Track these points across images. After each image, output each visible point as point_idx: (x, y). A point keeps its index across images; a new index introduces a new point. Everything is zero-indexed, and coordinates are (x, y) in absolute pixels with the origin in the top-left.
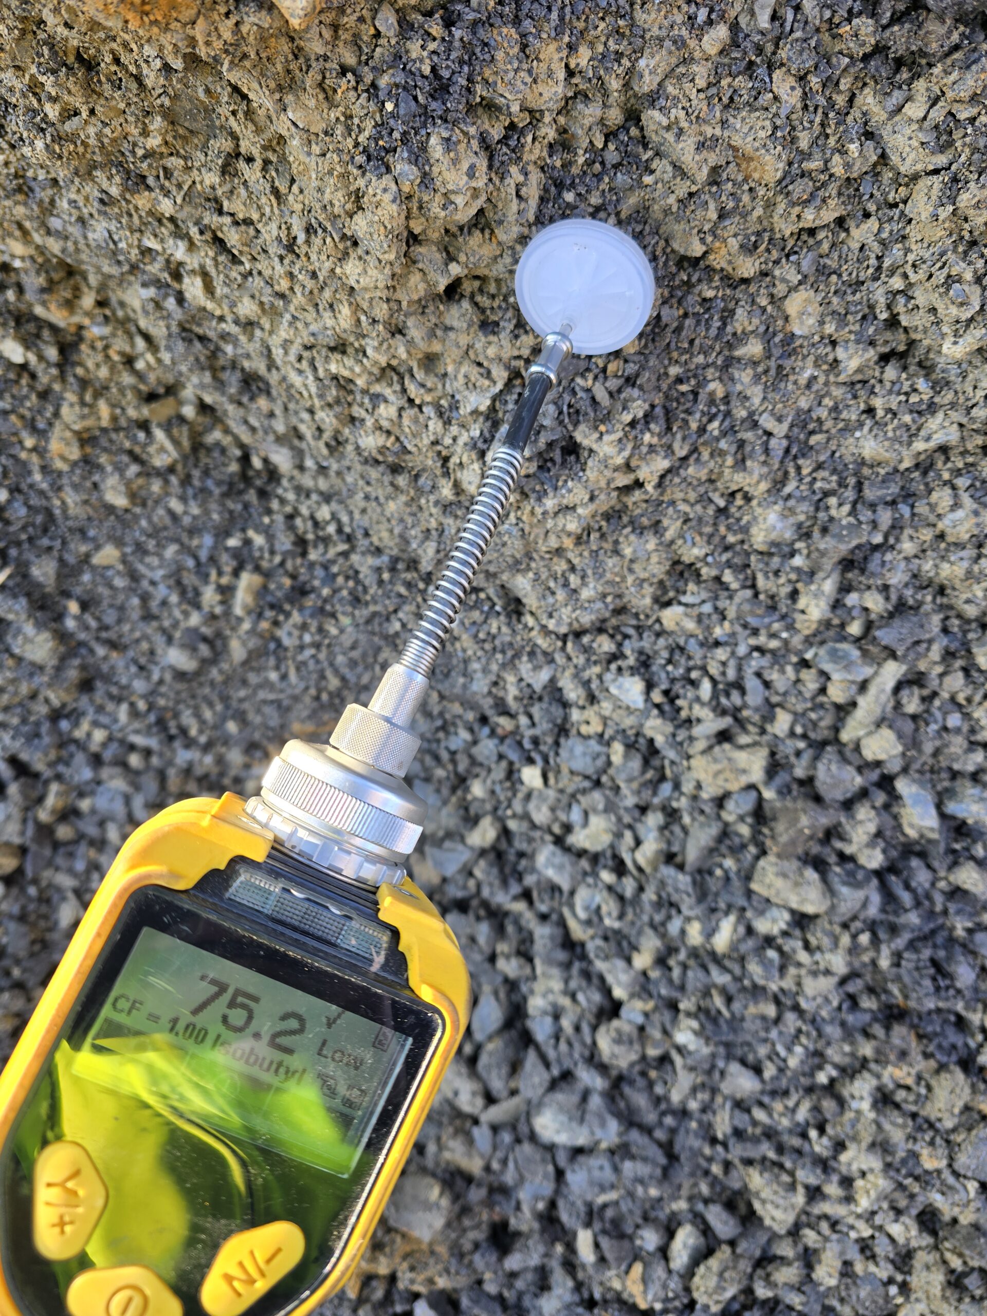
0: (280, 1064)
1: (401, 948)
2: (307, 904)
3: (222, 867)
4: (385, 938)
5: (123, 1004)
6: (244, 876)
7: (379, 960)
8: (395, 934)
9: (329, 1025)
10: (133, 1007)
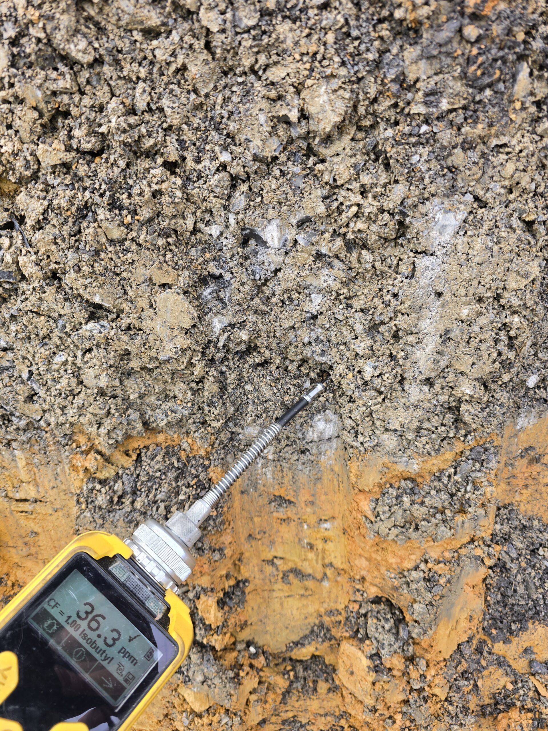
0: (104, 652)
1: (169, 615)
2: (138, 582)
3: (111, 556)
4: (164, 608)
5: (52, 603)
6: (118, 563)
7: (159, 616)
8: (168, 609)
9: (130, 640)
10: (55, 606)
